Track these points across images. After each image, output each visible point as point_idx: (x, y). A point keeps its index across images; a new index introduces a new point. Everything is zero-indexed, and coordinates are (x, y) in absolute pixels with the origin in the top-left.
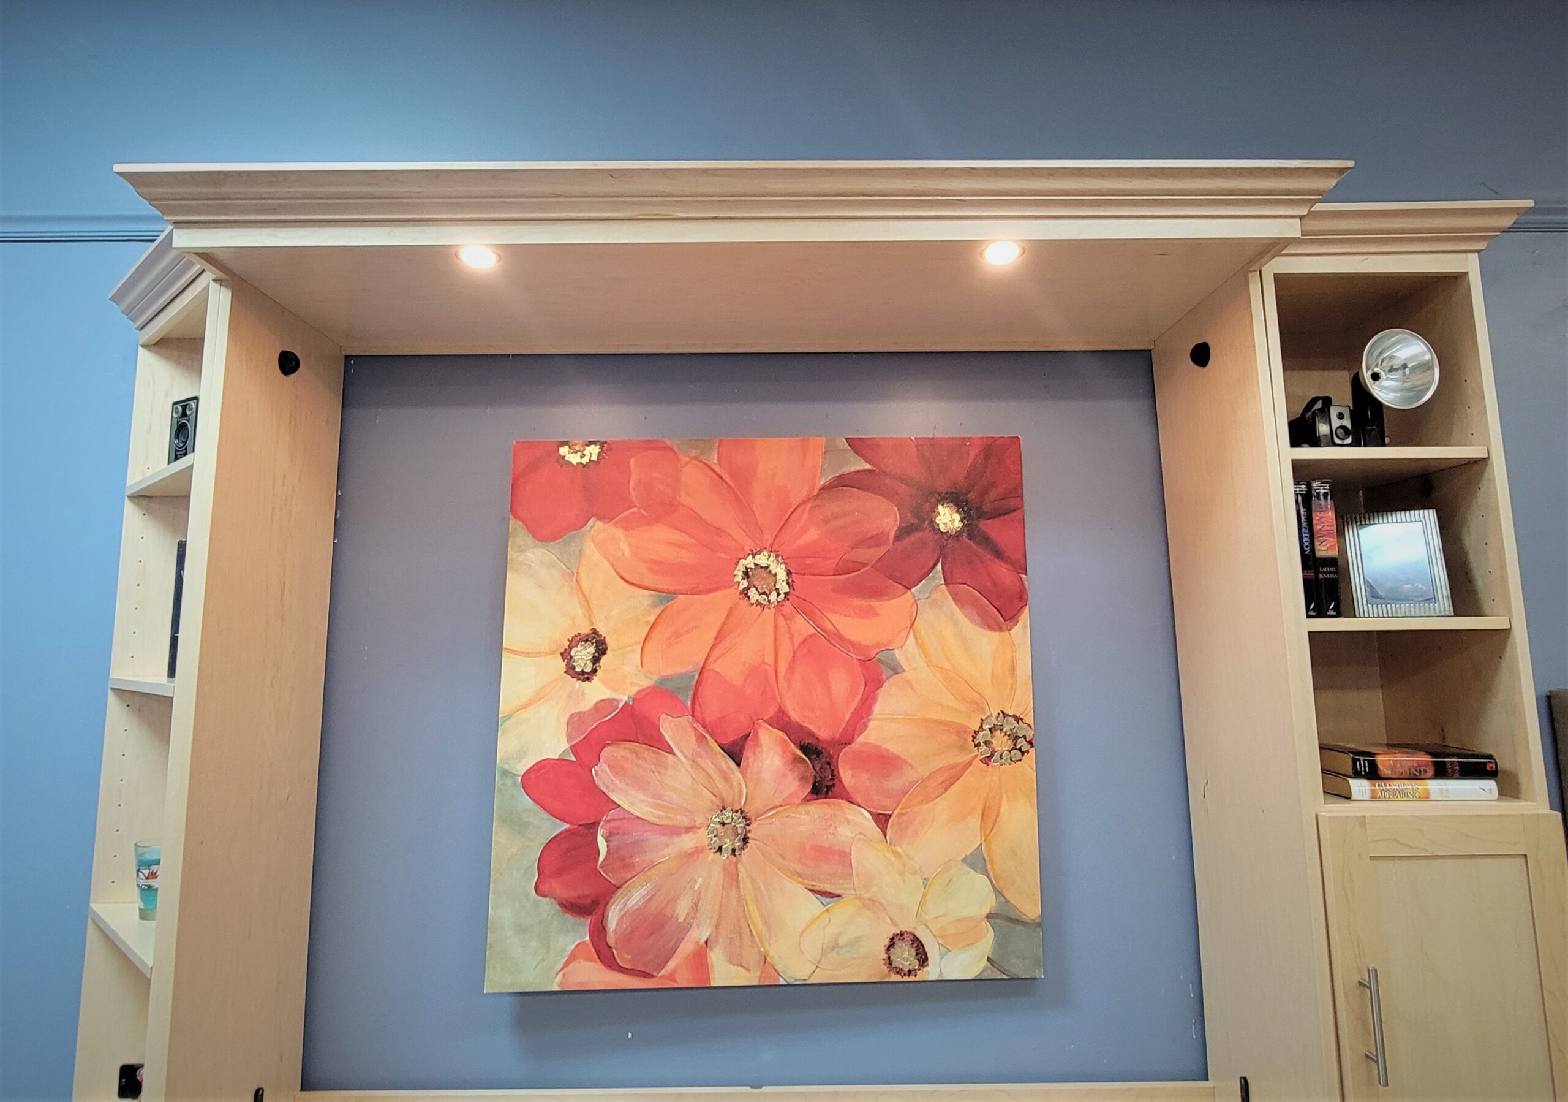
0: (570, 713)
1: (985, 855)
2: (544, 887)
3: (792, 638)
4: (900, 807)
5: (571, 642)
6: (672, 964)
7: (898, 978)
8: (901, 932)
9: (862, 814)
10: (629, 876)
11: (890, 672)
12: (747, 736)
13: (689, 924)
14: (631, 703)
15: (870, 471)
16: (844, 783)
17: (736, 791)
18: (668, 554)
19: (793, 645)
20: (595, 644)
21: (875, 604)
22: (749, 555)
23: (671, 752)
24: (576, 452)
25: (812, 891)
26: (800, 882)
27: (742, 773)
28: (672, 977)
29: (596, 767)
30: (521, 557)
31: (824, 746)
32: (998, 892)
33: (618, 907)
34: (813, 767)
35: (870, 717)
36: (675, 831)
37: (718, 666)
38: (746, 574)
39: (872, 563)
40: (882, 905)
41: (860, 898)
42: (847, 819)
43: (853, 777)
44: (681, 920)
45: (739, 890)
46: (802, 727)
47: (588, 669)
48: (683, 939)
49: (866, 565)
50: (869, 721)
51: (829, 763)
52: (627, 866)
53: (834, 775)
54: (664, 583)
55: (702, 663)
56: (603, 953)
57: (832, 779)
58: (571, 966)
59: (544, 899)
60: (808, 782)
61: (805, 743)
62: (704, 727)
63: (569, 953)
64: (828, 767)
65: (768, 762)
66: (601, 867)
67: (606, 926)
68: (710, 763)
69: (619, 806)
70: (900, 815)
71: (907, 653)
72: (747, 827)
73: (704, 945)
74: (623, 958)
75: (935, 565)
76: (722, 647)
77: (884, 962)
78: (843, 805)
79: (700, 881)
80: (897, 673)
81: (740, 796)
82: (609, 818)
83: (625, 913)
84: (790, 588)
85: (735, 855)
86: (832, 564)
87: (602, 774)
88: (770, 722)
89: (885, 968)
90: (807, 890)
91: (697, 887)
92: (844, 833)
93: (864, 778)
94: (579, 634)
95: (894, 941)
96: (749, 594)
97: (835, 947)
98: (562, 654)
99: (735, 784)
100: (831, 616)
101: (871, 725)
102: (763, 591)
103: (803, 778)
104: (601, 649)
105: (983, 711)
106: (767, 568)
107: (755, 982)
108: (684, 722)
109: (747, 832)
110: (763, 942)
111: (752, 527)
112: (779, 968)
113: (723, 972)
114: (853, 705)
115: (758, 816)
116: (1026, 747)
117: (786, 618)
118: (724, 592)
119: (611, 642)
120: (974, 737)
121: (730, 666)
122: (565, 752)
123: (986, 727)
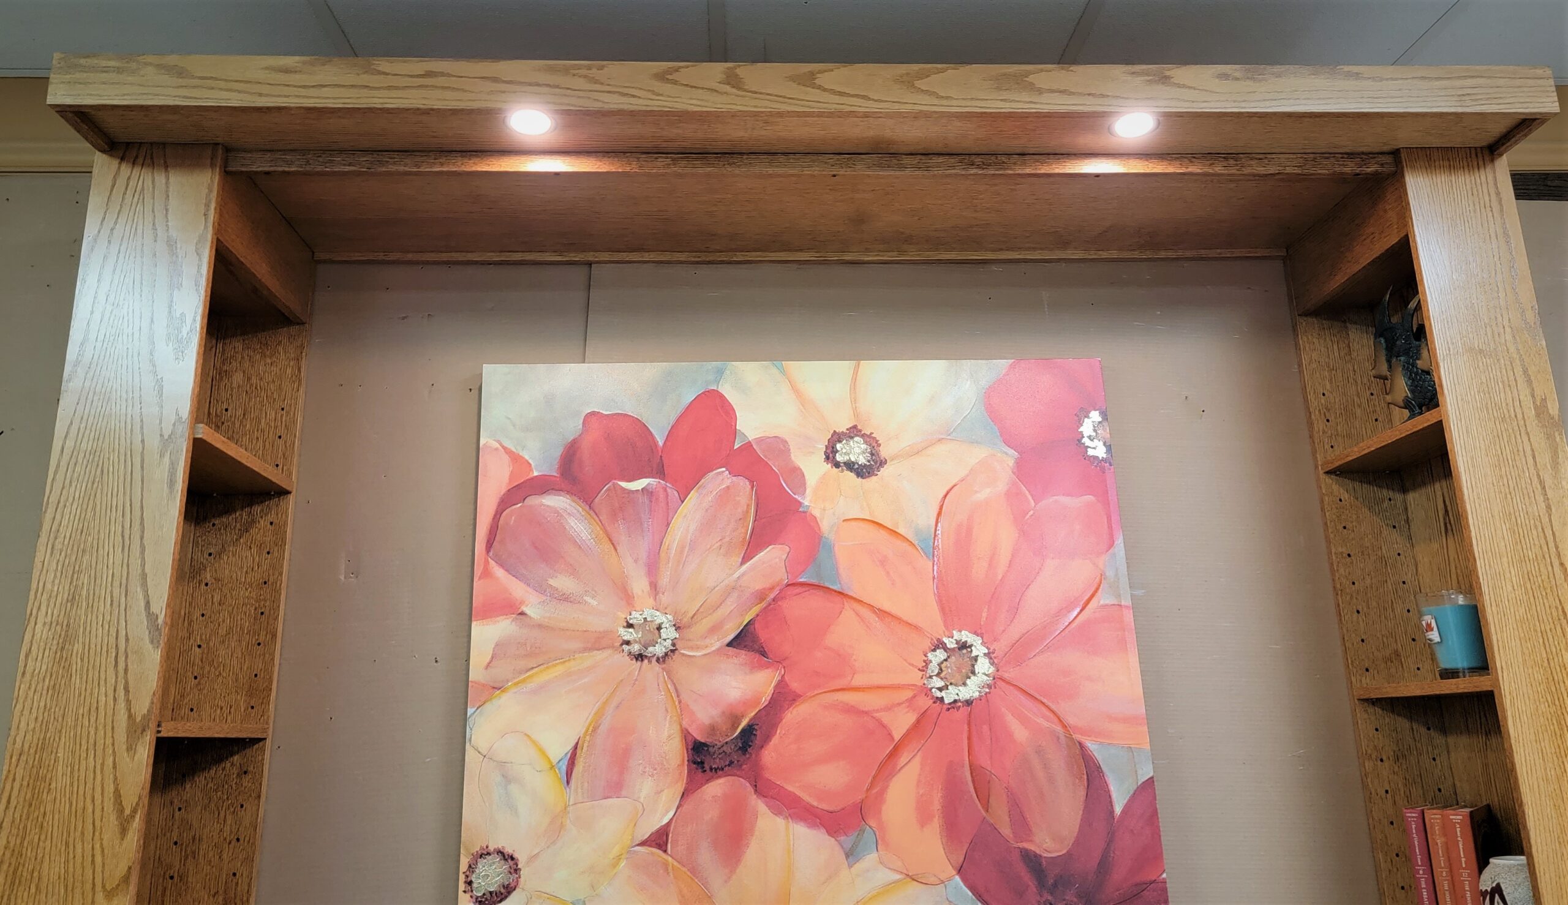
0: (787, 440)
2: (594, 421)
3: (888, 708)
4: (675, 863)
5: (870, 436)
6: (499, 572)
7: (463, 866)
8: (520, 869)
9: (667, 812)
10: (604, 519)
11: (848, 845)
12: (764, 654)
13: (545, 591)
14: (800, 510)
15: (1112, 812)
16: (707, 785)
17: (698, 643)
18: (980, 549)
19: (877, 711)
20: (868, 464)
21: (936, 824)
22: (987, 648)
23: (744, 560)
24: (1095, 431)
25: (576, 747)
26: (587, 731)
27: (718, 650)
28: (487, 573)
29: (727, 472)
30: (964, 375)
31: (754, 756)
33: (568, 507)
34: (726, 743)
35: (790, 820)
36: (652, 568)
37: (848, 614)
38: (964, 646)
39: (988, 818)
40: (554, 843)
41: (565, 809)
42: (662, 791)
43: (713, 797)
44: (551, 582)
45: (580, 652)
46: (773, 727)
47: (839, 458)
48: (529, 585)
49: (987, 811)
50: (787, 819)
51: (732, 764)
52: (614, 515)
53: (717, 771)
54: (945, 543)
55: (850, 593)
56: (520, 492)
57: (711, 769)
58: (506, 457)
59: (581, 422)
60: (708, 737)
61: (756, 730)
62: (773, 600)
63: (521, 454)
64: (727, 763)
65: (734, 684)
66: (614, 484)
67: (550, 494)
68: (732, 608)
69: (683, 502)
70: (666, 865)
71: (873, 869)
72: (655, 658)
73: (520, 611)
74: (511, 515)
76: (872, 618)
77: (485, 847)
78: (679, 784)
79: (594, 603)
80: (847, 856)
81: (692, 648)
82: (669, 490)
83: (562, 516)
84: (950, 704)
85: (622, 644)
86: (984, 761)
87: (719, 479)
88: (781, 684)
89: (476, 849)
90: (576, 741)
91: (587, 599)
92: (644, 787)
93: (711, 814)
94: (879, 445)
95: (509, 861)
96: (938, 651)
97: (507, 779)
98: (855, 427)
99: (708, 641)
100: (918, 759)
101: (780, 821)
102: (943, 669)
103: (713, 729)
104: (862, 472)
106: (973, 673)
107: (472, 676)
108: (782, 577)
109: (649, 659)
110: (516, 684)
111: (1019, 652)
112: (488, 706)
113: (486, 636)
114: (808, 797)
115: (667, 672)
117: (912, 699)
118: (937, 614)
119: (871, 482)
121: (849, 630)
122: (743, 436)
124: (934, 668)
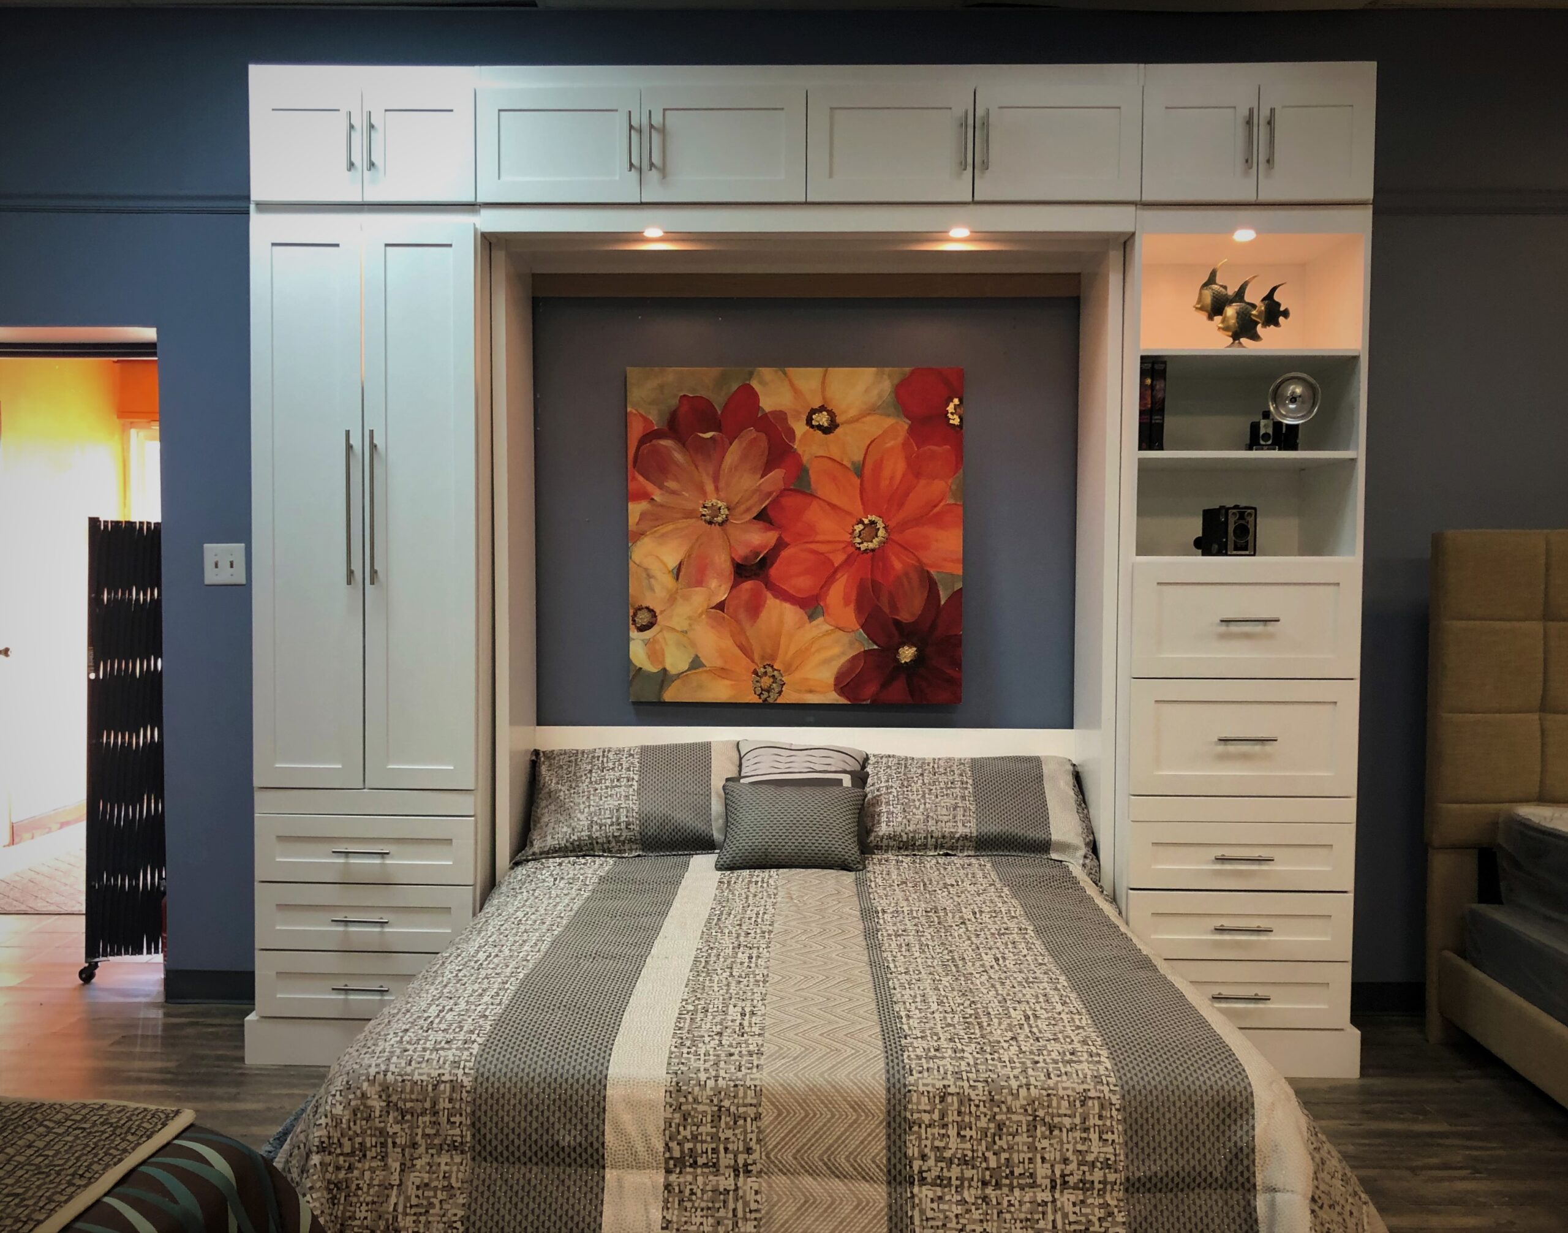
0: (786, 412)
1: (701, 669)
2: (685, 400)
3: (833, 552)
4: (729, 619)
5: (831, 411)
6: (641, 478)
7: (631, 613)
8: (657, 616)
9: (724, 594)
10: (691, 452)
11: (809, 613)
12: (771, 524)
13: (663, 488)
14: (792, 450)
15: (940, 603)
16: (743, 584)
17: (739, 517)
18: (886, 473)
19: (828, 553)
20: (829, 426)
21: (852, 606)
22: (885, 524)
23: (762, 476)
24: (955, 409)
25: (680, 564)
26: (685, 556)
27: (750, 521)
28: (634, 479)
29: (755, 429)
30: (885, 377)
31: (766, 571)
32: (679, 675)
33: (673, 446)
34: (753, 565)
36: (716, 479)
37: (815, 504)
38: (872, 523)
39: (878, 604)
40: (672, 605)
41: (676, 592)
42: (722, 585)
43: (746, 589)
44: (666, 484)
45: (681, 519)
46: (777, 556)
47: (814, 423)
48: (655, 485)
49: (878, 601)
50: (781, 600)
51: (755, 574)
52: (696, 451)
53: (748, 578)
54: (868, 471)
55: (816, 495)
56: (650, 436)
57: (745, 576)
58: (640, 418)
59: (678, 400)
60: (744, 561)
61: (767, 559)
62: (777, 496)
63: (647, 416)
64: (753, 574)
65: (756, 537)
66: (696, 435)
67: (663, 439)
68: (756, 500)
69: (731, 444)
70: (724, 617)
71: (821, 625)
72: (718, 523)
73: (651, 498)
74: (644, 449)
75: (877, 645)
76: (827, 507)
77: (640, 605)
78: (730, 583)
79: (687, 495)
80: (809, 618)
81: (736, 519)
82: (724, 438)
83: (670, 450)
84: (864, 550)
85: (701, 516)
86: (879, 578)
87: (751, 433)
88: (780, 539)
89: (637, 606)
90: (681, 560)
91: (683, 493)
92: (714, 584)
93: (745, 596)
94: (836, 416)
95: (652, 612)
96: (860, 524)
97: (649, 576)
98: (823, 406)
99: (744, 516)
100: (845, 576)
101: (778, 601)
102: (862, 534)
103: (746, 558)
104: (826, 431)
105: (785, 672)
106: (877, 536)
107: (630, 529)
110: (652, 533)
111: (903, 526)
112: (639, 543)
113: (635, 509)
114: (791, 591)
115: (723, 530)
116: (763, 697)
117: (844, 548)
118: (861, 507)
119: (831, 436)
120: (769, 665)
121: (815, 514)
122: (763, 410)
123: (776, 673)
124: (857, 531)
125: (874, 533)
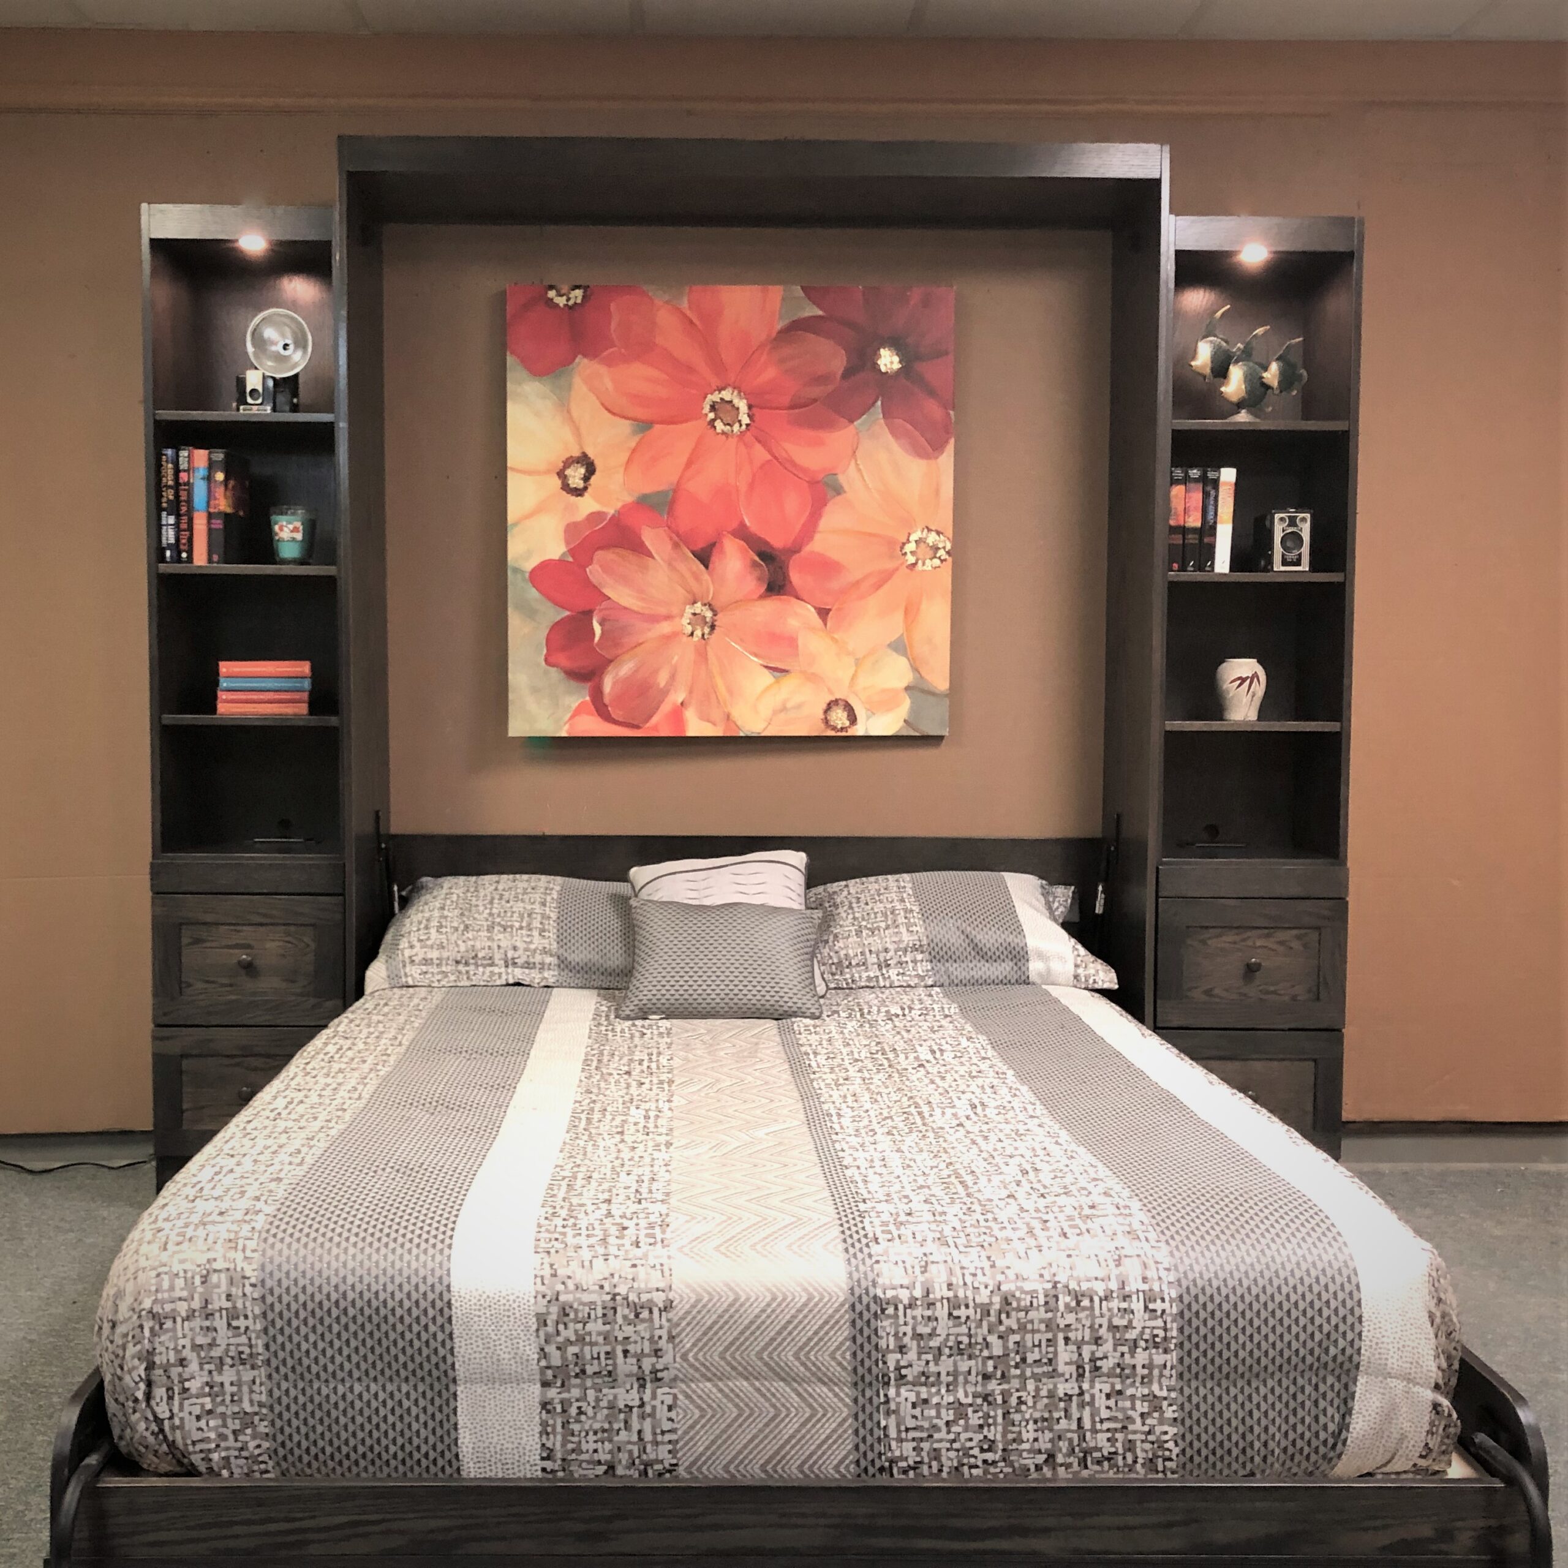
0: (567, 523)
1: (906, 641)
2: (551, 660)
3: (751, 462)
4: (838, 603)
5: (565, 463)
6: (655, 719)
7: (832, 733)
8: (836, 699)
9: (808, 608)
10: (620, 652)
11: (833, 493)
12: (713, 545)
13: (668, 690)
14: (617, 516)
15: (820, 316)
16: (794, 583)
17: (705, 588)
18: (646, 389)
19: (752, 469)
20: (585, 466)
21: (823, 435)
22: (715, 390)
23: (650, 555)
24: (563, 296)
25: (766, 667)
26: (757, 661)
27: (711, 575)
28: (655, 728)
29: (590, 566)
30: (519, 389)
31: (777, 553)
32: (915, 669)
33: (612, 677)
34: (768, 570)
35: (817, 531)
36: (655, 619)
37: (688, 487)
38: (713, 408)
39: (821, 400)
40: (822, 679)
41: (803, 672)
42: (796, 612)
43: (801, 579)
44: (662, 684)
45: (708, 666)
46: (759, 539)
47: (581, 486)
48: (663, 701)
49: (817, 400)
50: (815, 533)
51: (781, 568)
52: (617, 644)
53: (786, 577)
54: (644, 414)
55: (675, 483)
56: (600, 708)
57: (784, 581)
58: (577, 718)
59: (551, 668)
60: (765, 582)
61: (762, 550)
62: (678, 535)
63: (576, 708)
64: (780, 570)
65: (732, 566)
66: (597, 645)
67: (603, 689)
68: (683, 565)
69: (610, 598)
70: (839, 609)
71: (849, 478)
72: (714, 617)
73: (680, 706)
74: (616, 714)
75: (876, 402)
76: (692, 469)
77: (822, 721)
78: (792, 601)
80: (839, 494)
81: (709, 593)
82: (602, 607)
83: (618, 681)
84: (750, 420)
85: (704, 639)
86: (786, 400)
87: (594, 572)
88: (733, 534)
89: (823, 726)
90: (762, 667)
91: (674, 663)
92: (793, 623)
93: (810, 579)
94: (572, 457)
95: (831, 706)
96: (716, 425)
97: (784, 709)
98: (558, 474)
99: (704, 582)
100: (785, 445)
101: (818, 537)
102: (727, 423)
103: (759, 579)
104: (591, 470)
105: (910, 527)
106: (731, 402)
107: (720, 734)
108: (662, 532)
109: (714, 621)
110: (726, 706)
111: (718, 365)
112: (739, 723)
113: (695, 727)
114: (803, 520)
115: (723, 609)
116: (944, 556)
117: (746, 445)
118: (694, 423)
119: (598, 464)
120: (902, 548)
121: (700, 486)
122: (564, 554)
123: (914, 537)
124: (724, 428)
125: (728, 407)
